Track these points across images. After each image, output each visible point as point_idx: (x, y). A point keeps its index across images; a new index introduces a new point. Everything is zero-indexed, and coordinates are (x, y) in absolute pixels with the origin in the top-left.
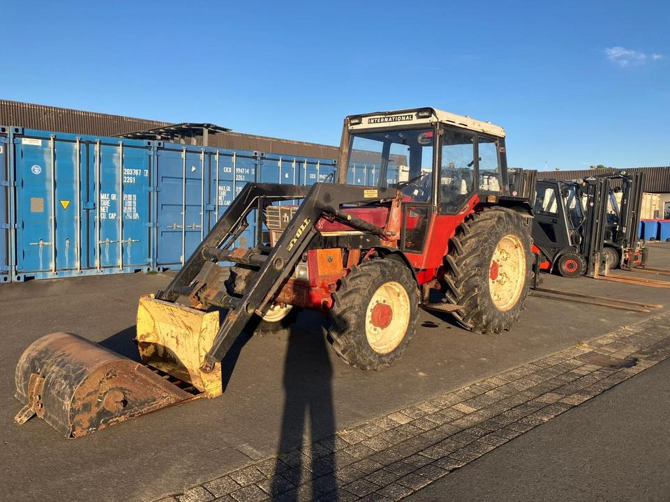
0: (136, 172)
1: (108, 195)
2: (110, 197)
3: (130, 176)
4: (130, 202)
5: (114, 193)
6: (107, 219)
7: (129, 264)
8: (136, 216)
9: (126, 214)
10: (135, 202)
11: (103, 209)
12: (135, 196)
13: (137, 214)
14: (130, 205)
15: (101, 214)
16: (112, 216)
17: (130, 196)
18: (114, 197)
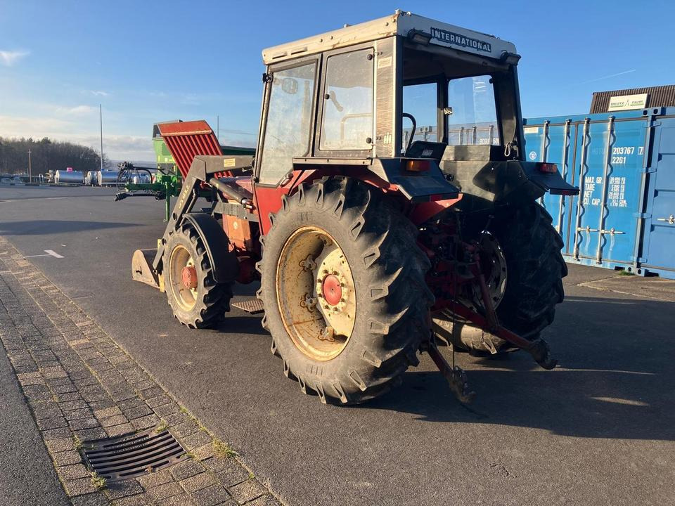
0: (628, 150)
1: (593, 178)
2: (595, 180)
3: (620, 156)
4: (618, 186)
5: (601, 175)
6: (590, 206)
7: (609, 259)
8: (623, 203)
9: (611, 200)
10: (623, 187)
11: (586, 194)
12: (623, 179)
13: (625, 201)
14: (617, 190)
15: (584, 199)
16: (596, 202)
17: (618, 179)
18: (599, 180)
